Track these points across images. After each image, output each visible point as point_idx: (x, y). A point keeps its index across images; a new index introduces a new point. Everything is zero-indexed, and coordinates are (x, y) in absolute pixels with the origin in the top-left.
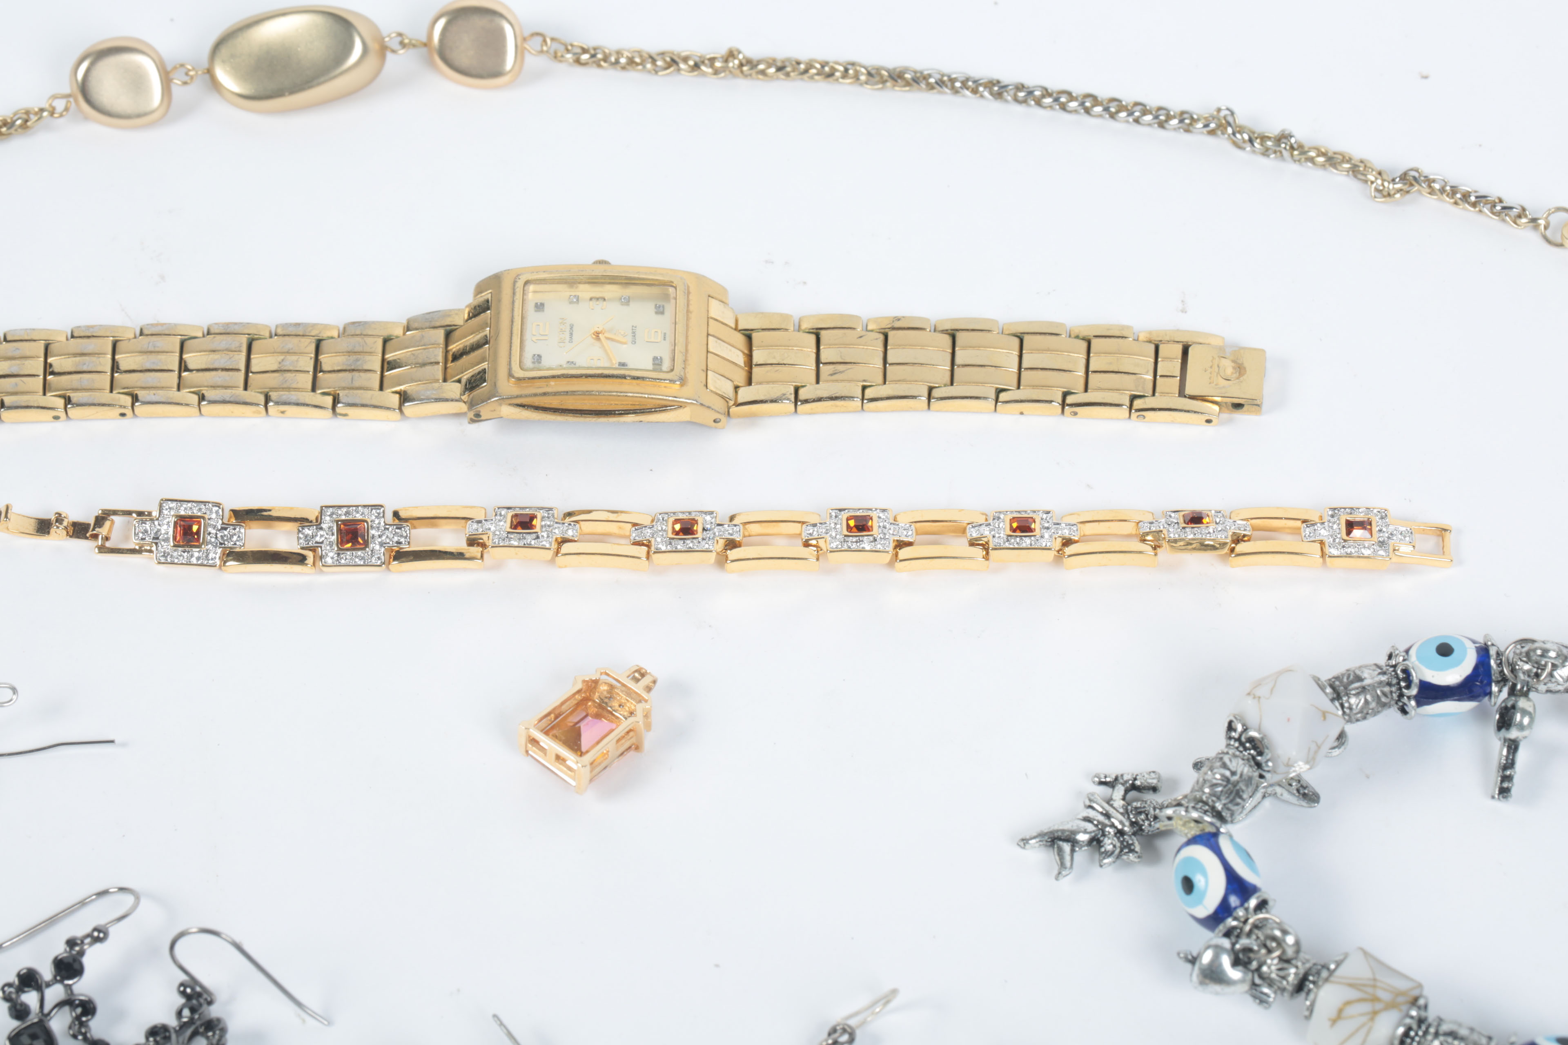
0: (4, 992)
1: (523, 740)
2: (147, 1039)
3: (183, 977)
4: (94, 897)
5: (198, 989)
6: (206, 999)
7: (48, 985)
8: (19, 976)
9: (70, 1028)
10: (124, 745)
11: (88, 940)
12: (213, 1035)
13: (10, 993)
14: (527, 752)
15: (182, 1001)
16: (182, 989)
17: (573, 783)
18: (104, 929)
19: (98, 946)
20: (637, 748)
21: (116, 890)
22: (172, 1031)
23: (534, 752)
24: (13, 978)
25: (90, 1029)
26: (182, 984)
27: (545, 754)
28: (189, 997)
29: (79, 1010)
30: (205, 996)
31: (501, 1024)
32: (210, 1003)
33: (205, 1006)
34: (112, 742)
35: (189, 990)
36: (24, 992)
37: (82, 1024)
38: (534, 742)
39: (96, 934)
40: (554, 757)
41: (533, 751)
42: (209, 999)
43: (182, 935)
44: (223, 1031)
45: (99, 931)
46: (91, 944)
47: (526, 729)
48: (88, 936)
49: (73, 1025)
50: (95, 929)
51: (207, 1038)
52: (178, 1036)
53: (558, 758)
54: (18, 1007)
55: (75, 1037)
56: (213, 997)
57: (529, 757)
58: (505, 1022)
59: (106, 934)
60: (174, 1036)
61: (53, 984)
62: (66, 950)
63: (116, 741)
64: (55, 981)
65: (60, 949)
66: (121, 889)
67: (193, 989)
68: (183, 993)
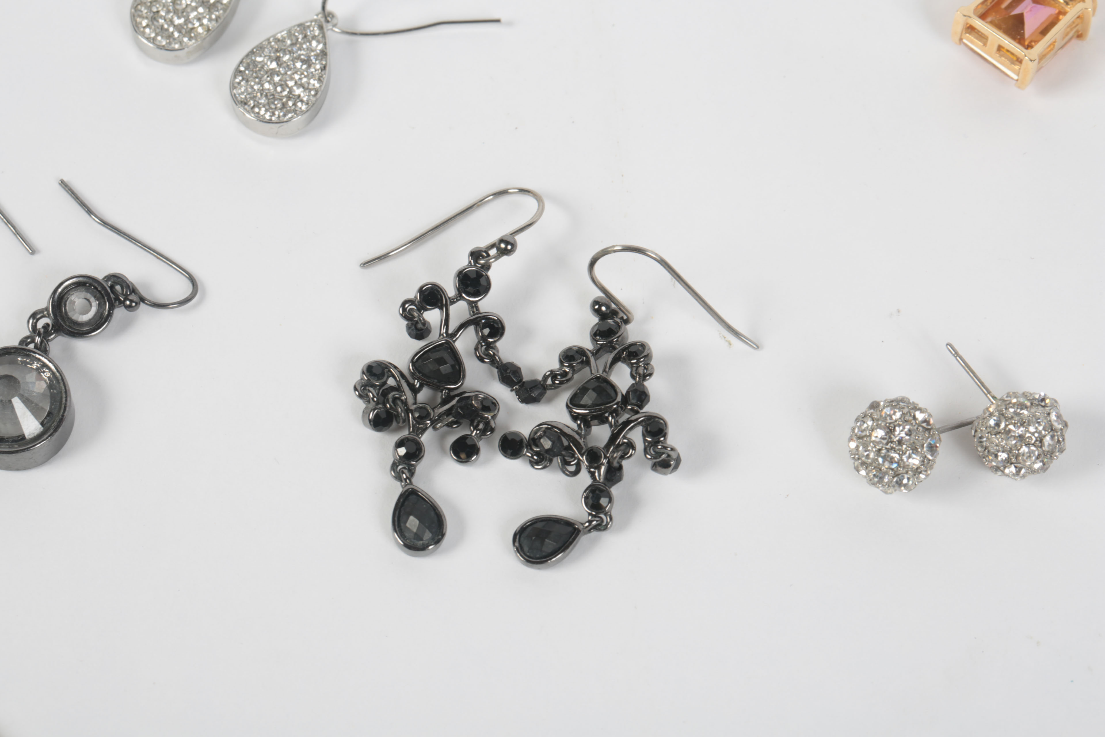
0: (404, 310)
1: (960, 28)
2: (561, 362)
3: (598, 294)
4: (491, 197)
5: (613, 306)
6: (622, 318)
7: (453, 302)
8: (421, 291)
9: (476, 349)
10: (510, 24)
11: (493, 252)
12: (637, 363)
13: (412, 309)
14: (961, 40)
15: (595, 320)
16: (597, 307)
17: (1015, 77)
18: (512, 241)
19: (505, 258)
20: (1080, 36)
21: (517, 190)
22: (590, 355)
23: (972, 42)
24: (412, 293)
25: (498, 351)
26: (596, 302)
27: (985, 44)
28: (603, 316)
29: (487, 331)
30: (621, 314)
31: (956, 354)
32: (627, 321)
33: (623, 326)
34: (498, 21)
35: (604, 309)
36: (427, 310)
37: (489, 346)
38: (971, 29)
39: (503, 246)
40: (995, 48)
41: (970, 40)
42: (625, 317)
43: (604, 253)
44: (648, 357)
45: (507, 243)
46: (497, 257)
47: (965, 16)
48: (493, 246)
49: (480, 346)
50: (502, 241)
51: (631, 365)
52: (596, 360)
53: (1000, 48)
54: (420, 326)
55: (481, 359)
56: (629, 315)
57: (962, 45)
58: (960, 353)
59: (514, 245)
60: (592, 359)
61: (458, 300)
62: (470, 262)
63: (503, 20)
64: (459, 297)
65: (463, 261)
66: (523, 191)
67: (608, 307)
68: (597, 312)
